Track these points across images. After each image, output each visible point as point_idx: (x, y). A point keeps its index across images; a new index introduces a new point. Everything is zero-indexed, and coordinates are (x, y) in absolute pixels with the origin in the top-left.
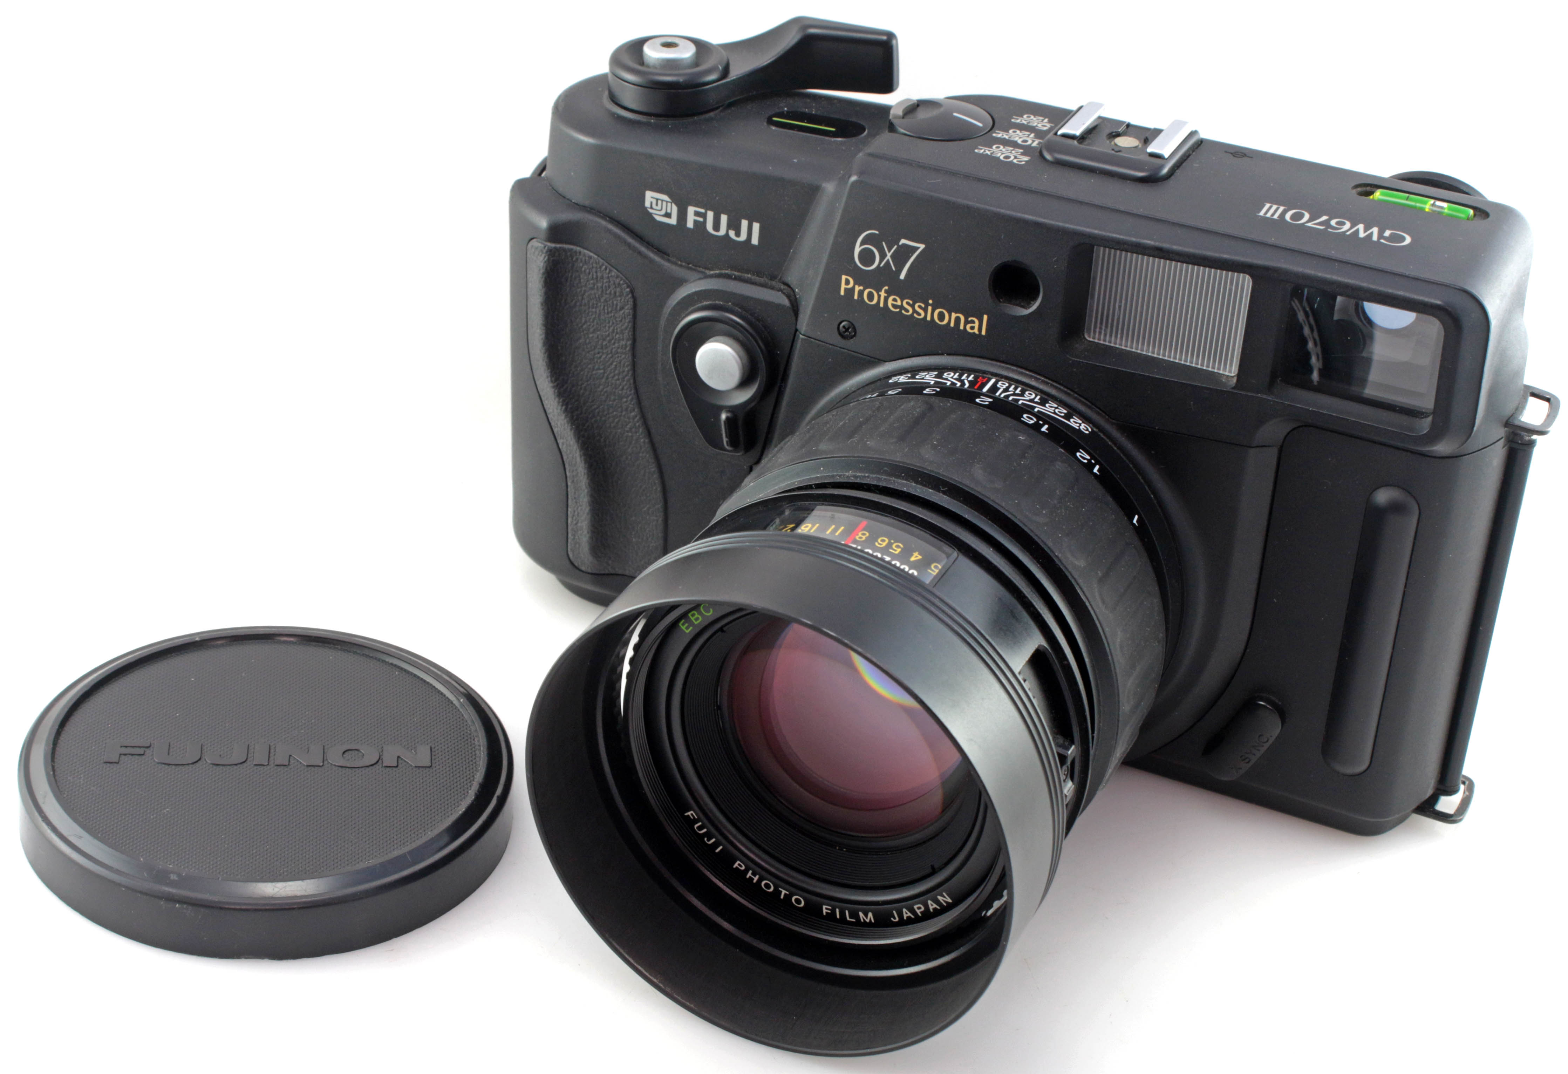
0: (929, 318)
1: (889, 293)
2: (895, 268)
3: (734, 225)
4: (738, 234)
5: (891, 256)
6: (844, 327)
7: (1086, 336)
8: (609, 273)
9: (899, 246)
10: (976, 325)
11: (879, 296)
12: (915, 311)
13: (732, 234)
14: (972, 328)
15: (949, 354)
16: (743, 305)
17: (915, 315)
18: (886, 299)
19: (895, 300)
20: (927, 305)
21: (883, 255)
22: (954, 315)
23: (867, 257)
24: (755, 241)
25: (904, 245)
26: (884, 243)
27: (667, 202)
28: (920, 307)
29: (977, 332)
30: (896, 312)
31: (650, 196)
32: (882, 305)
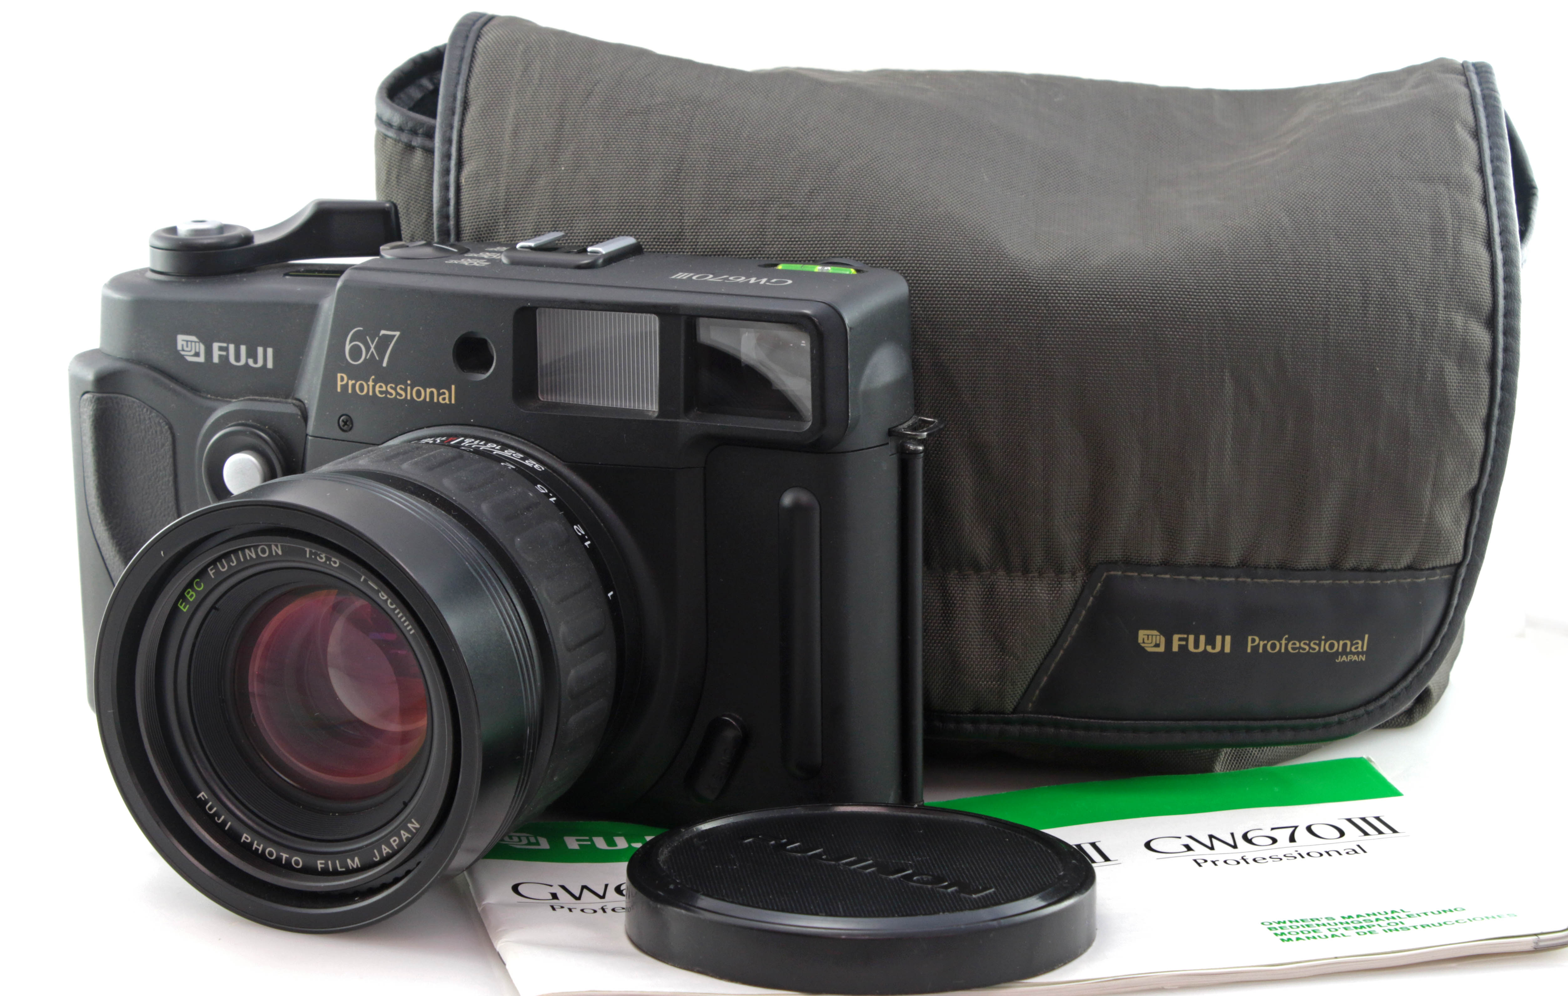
0: (409, 398)
1: (376, 382)
2: (379, 357)
3: (252, 354)
4: (256, 362)
5: (375, 348)
6: (343, 421)
7: (540, 397)
8: (150, 414)
9: (380, 338)
10: (447, 396)
11: (368, 386)
12: (398, 394)
13: (251, 362)
14: (444, 399)
15: (427, 427)
16: (261, 422)
17: (398, 397)
18: (374, 387)
19: (381, 387)
20: (406, 385)
21: (368, 348)
22: (428, 390)
23: (356, 353)
24: (270, 365)
25: (384, 335)
26: (368, 338)
27: (195, 342)
28: (401, 389)
29: (448, 402)
30: (383, 398)
31: (181, 339)
32: (371, 394)
